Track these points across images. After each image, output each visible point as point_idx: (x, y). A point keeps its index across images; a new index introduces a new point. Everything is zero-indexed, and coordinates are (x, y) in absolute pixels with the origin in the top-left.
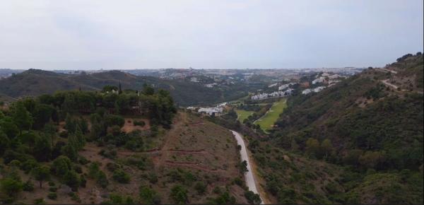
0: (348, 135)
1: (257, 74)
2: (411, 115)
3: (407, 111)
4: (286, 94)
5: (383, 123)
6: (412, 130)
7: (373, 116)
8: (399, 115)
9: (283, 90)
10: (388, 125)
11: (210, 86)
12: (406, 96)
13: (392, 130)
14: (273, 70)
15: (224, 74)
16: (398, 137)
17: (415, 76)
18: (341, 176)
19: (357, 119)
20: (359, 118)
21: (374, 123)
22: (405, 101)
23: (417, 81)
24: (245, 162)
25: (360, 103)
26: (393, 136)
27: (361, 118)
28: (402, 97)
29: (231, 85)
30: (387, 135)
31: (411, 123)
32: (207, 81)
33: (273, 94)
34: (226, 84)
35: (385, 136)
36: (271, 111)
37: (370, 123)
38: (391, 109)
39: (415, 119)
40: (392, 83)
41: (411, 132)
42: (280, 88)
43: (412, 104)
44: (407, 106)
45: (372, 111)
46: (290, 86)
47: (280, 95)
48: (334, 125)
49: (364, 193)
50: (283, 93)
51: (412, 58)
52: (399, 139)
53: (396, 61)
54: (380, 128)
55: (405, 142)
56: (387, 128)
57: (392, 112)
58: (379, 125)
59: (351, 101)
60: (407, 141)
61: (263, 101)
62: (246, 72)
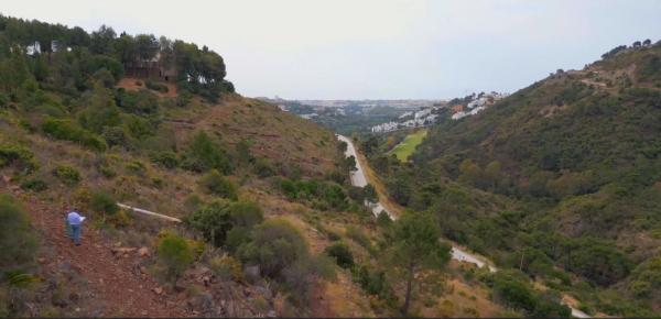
0: (528, 156)
1: (382, 105)
2: (631, 119)
3: (624, 113)
4: (426, 122)
5: (586, 134)
6: (632, 141)
7: (569, 125)
8: (611, 120)
9: (422, 118)
10: (594, 136)
11: (306, 117)
12: (621, 92)
13: (601, 143)
14: (406, 101)
15: (330, 105)
16: (611, 153)
17: (634, 66)
18: (518, 209)
19: (543, 131)
20: (546, 130)
21: (570, 135)
22: (620, 99)
23: (637, 72)
24: (352, 157)
25: (547, 112)
26: (602, 151)
27: (550, 129)
28: (615, 93)
29: (340, 116)
30: (593, 151)
31: (632, 131)
32: (301, 110)
33: (407, 124)
34: (332, 116)
35: (588, 153)
36: (402, 144)
37: (564, 136)
38: (598, 112)
39: (638, 124)
40: (597, 81)
41: (632, 144)
42: (417, 115)
43: (631, 103)
44: (624, 106)
45: (567, 118)
46: (433, 112)
47: (417, 124)
48: (505, 143)
49: (559, 219)
50: (421, 122)
51: (626, 52)
52: (612, 156)
53: (600, 59)
54: (580, 142)
55: (623, 161)
56: (592, 140)
57: (600, 117)
58: (579, 137)
59: (530, 113)
60: (626, 158)
61: (390, 134)
62: (364, 103)
